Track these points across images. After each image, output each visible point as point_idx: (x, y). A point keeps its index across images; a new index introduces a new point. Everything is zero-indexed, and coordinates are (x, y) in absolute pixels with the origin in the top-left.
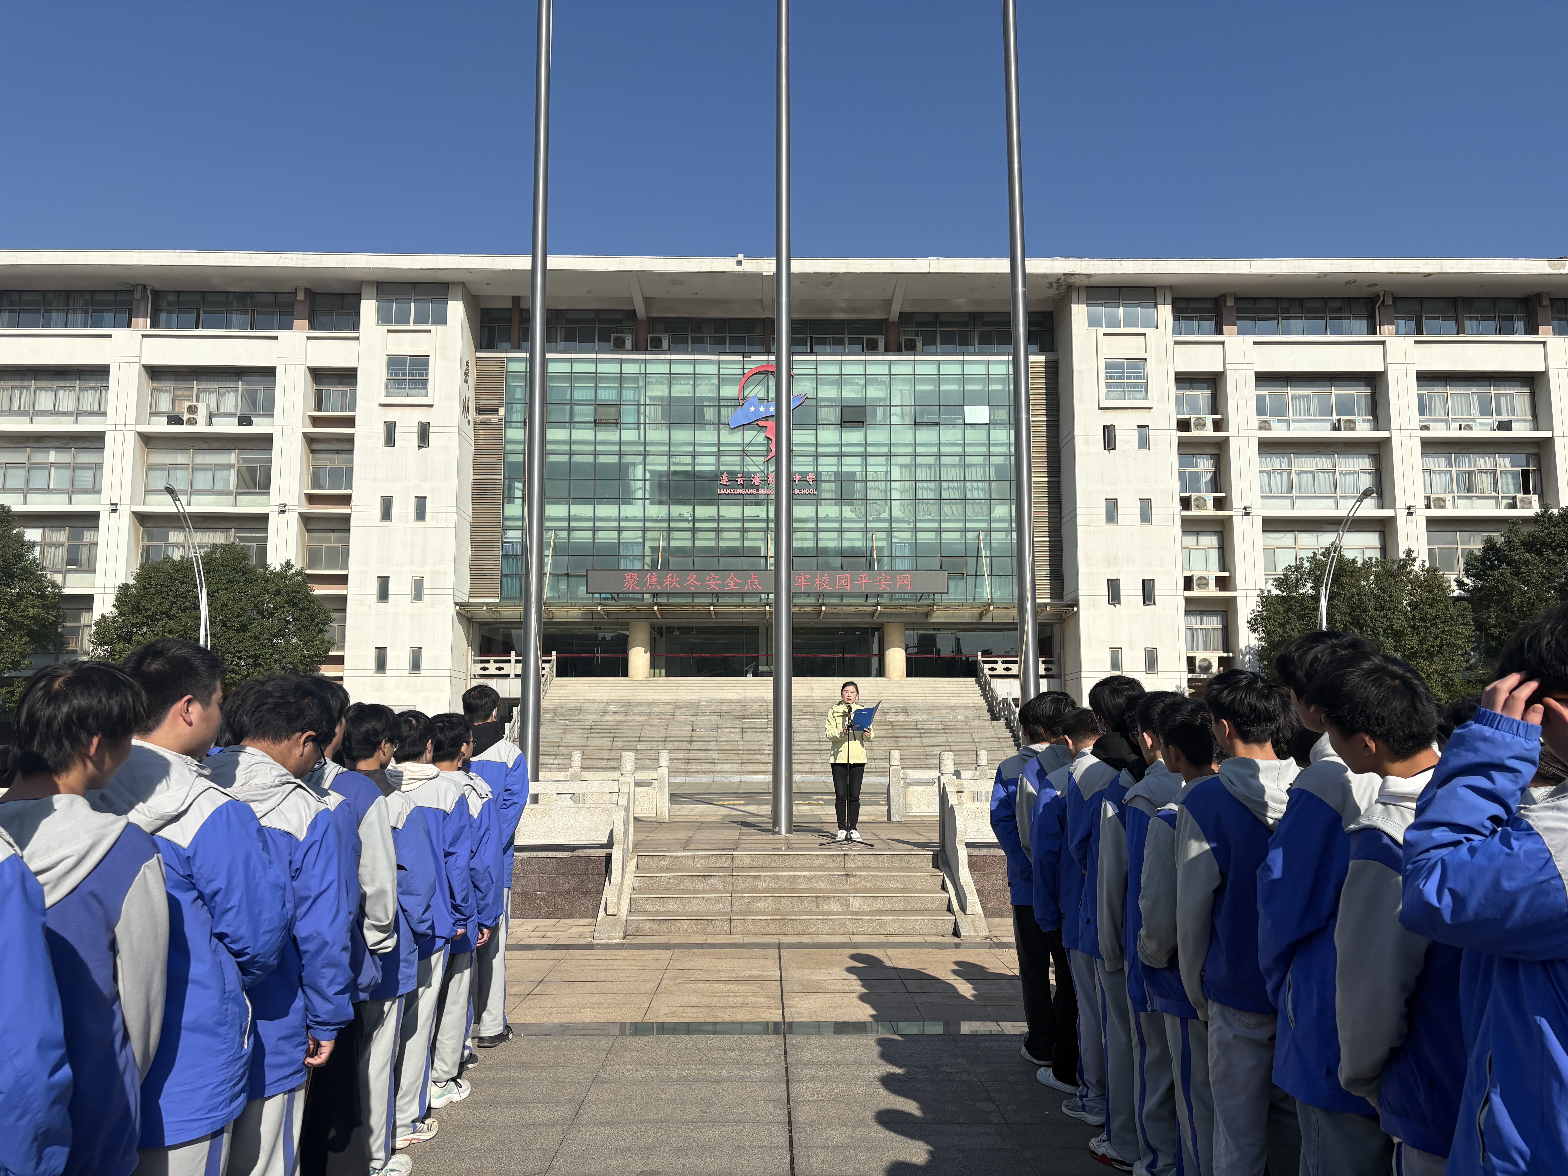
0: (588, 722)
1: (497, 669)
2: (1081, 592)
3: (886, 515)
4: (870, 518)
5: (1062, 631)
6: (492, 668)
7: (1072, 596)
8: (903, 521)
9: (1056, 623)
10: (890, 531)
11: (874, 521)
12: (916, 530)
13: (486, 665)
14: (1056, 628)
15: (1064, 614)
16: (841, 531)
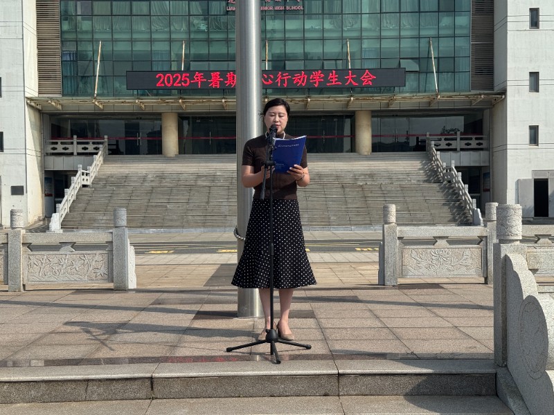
0: (130, 189)
1: (63, 149)
2: (508, 83)
3: (357, 26)
4: (345, 29)
5: (492, 115)
6: (60, 148)
7: (501, 86)
8: (370, 30)
9: (487, 109)
10: (360, 39)
11: (348, 30)
12: (380, 38)
13: (55, 146)
14: (487, 113)
15: (493, 101)
16: (323, 39)
